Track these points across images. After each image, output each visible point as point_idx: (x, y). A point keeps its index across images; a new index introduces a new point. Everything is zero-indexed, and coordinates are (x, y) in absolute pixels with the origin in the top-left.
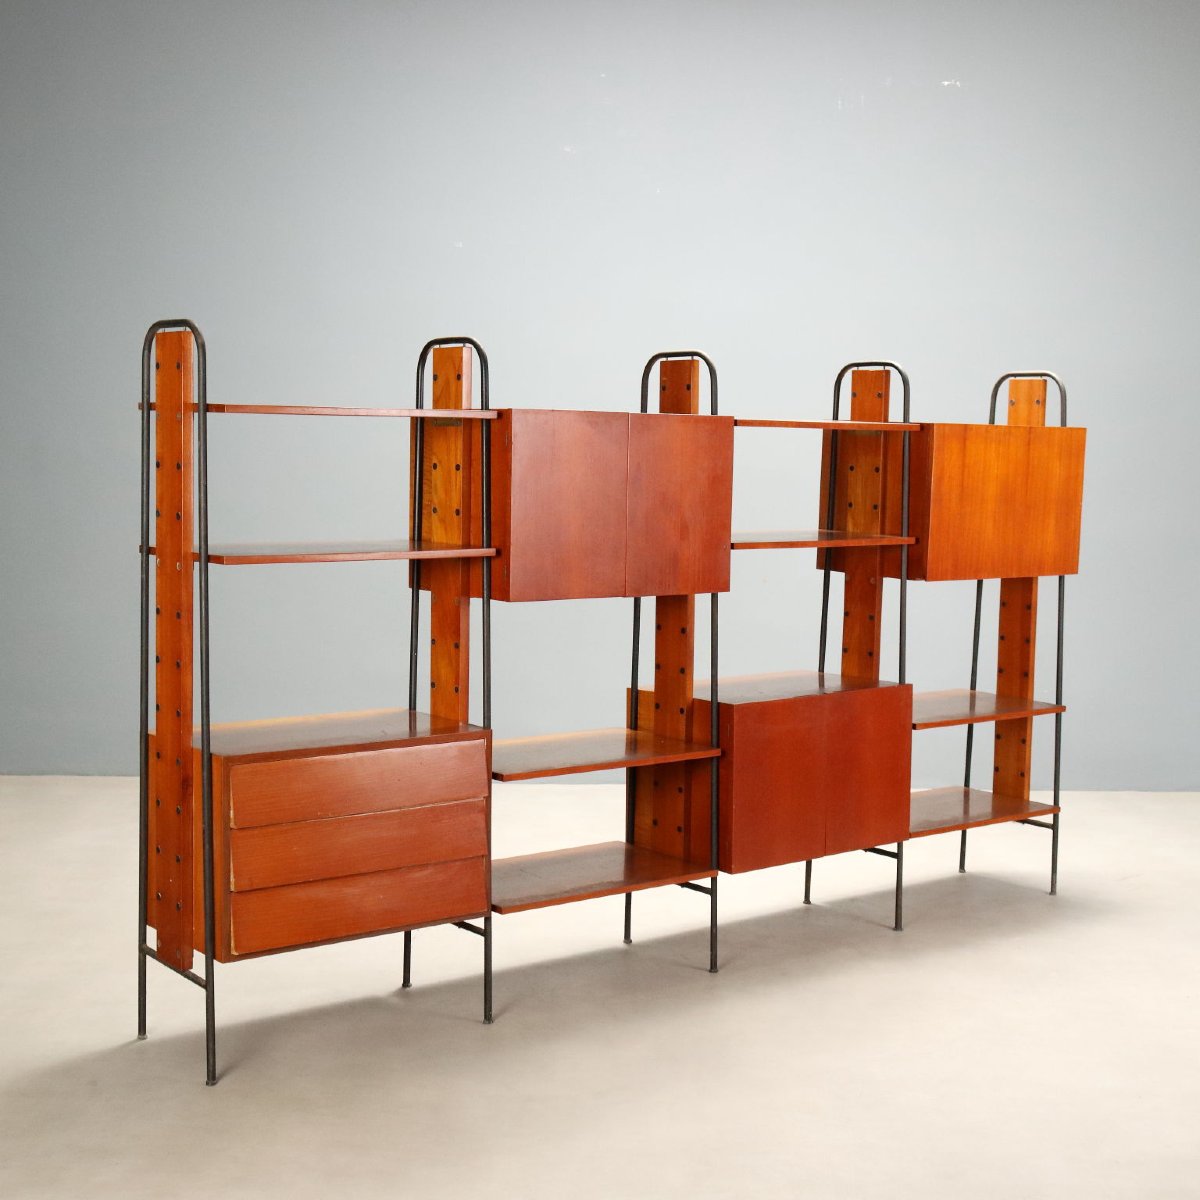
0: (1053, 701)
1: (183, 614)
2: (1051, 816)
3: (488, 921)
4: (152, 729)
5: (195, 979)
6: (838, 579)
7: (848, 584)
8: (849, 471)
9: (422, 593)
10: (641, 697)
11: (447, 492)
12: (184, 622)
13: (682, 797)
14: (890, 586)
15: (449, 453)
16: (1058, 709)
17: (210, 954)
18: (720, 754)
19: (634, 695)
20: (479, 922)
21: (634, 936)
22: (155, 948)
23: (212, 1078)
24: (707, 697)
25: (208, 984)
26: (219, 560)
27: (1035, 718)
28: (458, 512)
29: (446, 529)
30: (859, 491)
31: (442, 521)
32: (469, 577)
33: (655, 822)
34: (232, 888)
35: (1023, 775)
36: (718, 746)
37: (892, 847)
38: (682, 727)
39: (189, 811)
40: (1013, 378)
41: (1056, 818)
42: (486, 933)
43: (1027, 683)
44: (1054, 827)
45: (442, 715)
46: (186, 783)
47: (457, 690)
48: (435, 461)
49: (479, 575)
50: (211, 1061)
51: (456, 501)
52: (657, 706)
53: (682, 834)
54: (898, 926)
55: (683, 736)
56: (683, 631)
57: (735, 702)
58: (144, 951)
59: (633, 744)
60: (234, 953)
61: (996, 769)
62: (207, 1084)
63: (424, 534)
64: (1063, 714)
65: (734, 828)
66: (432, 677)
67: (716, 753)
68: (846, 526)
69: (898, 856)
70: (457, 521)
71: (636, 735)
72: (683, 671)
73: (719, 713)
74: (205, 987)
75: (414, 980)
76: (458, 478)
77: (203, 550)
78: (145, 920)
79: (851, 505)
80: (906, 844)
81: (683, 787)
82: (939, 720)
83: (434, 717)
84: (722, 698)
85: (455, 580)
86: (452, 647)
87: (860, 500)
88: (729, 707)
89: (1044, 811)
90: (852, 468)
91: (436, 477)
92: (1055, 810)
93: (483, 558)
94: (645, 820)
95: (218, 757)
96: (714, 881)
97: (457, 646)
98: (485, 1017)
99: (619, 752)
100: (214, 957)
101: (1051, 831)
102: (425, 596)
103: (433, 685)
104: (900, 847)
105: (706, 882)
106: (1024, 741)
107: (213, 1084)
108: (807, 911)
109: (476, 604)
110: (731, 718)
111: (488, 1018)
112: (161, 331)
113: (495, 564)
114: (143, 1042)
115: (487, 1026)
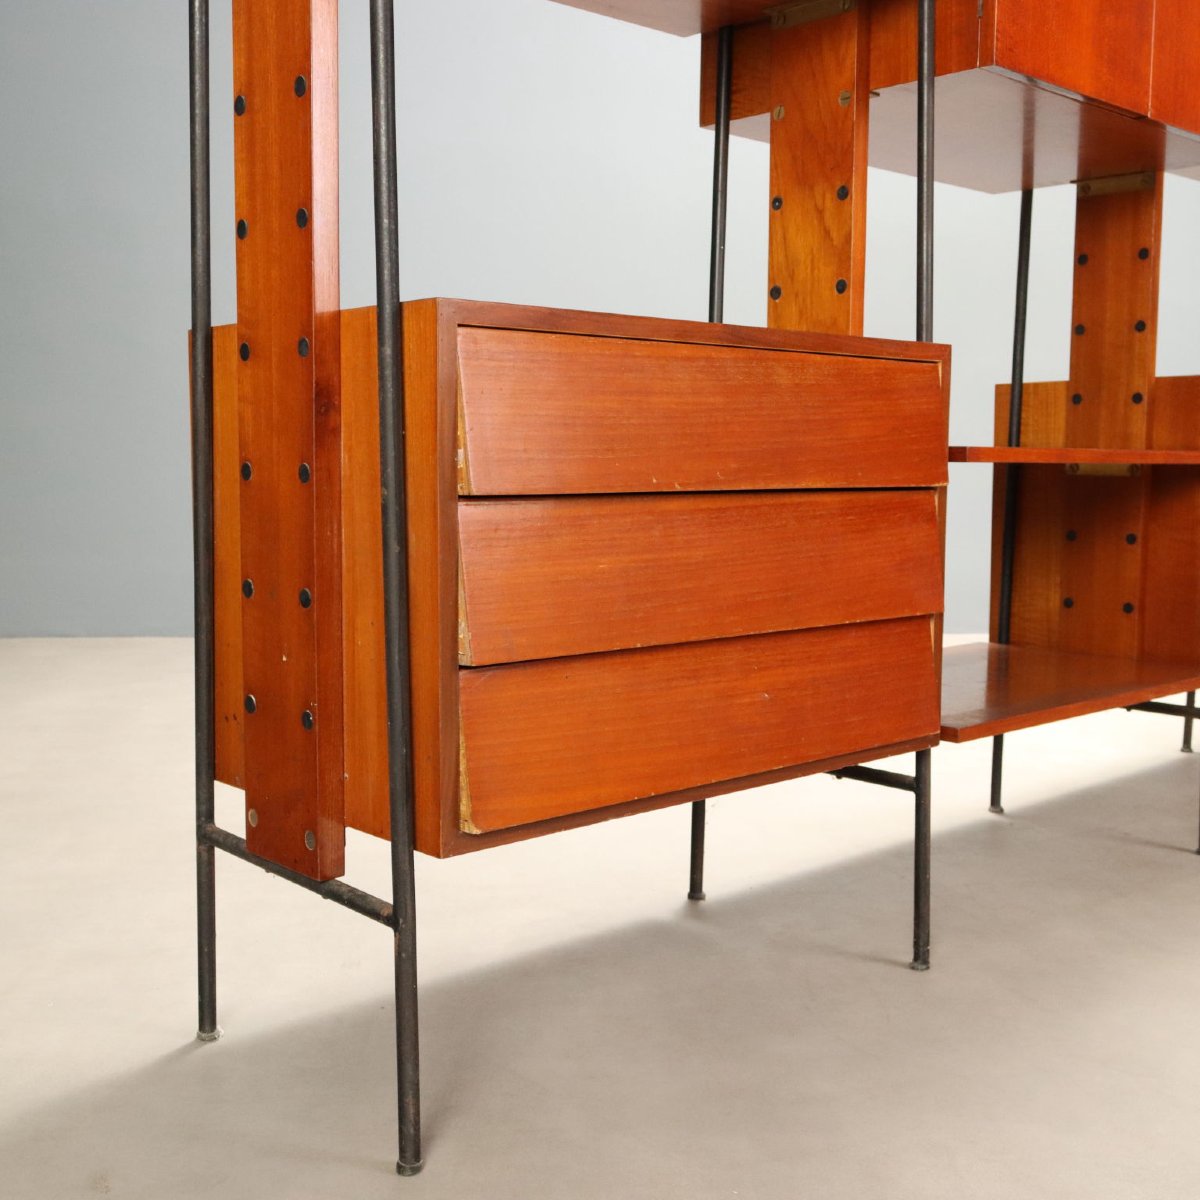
4: (225, 311)
5: (357, 902)
13: (1133, 551)
17: (404, 838)
22: (242, 833)
23: (413, 1154)
25: (399, 915)
33: (1068, 603)
39: (330, 476)
42: (919, 784)
46: (325, 399)
47: (840, 287)
52: (1076, 399)
53: (1136, 614)
56: (1143, 254)
58: (209, 839)
60: (472, 829)
62: (400, 1170)
72: (1142, 327)
74: (388, 919)
78: (210, 769)
81: (1138, 534)
98: (915, 956)
100: (414, 844)
107: (416, 1170)
111: (923, 958)
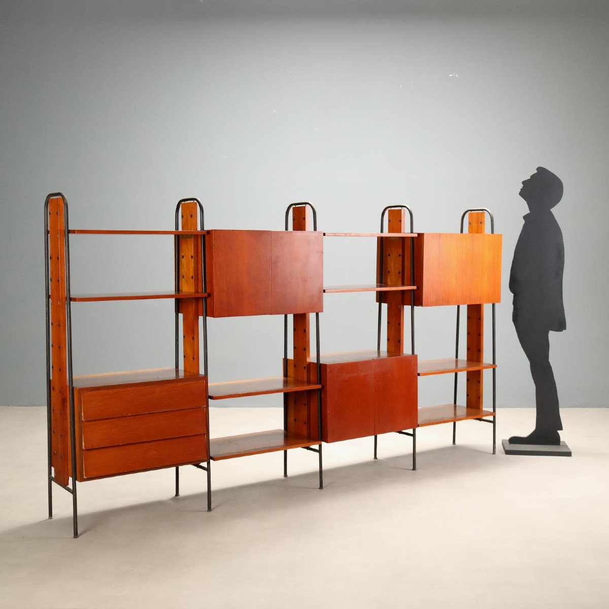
0: (491, 363)
1: (61, 325)
2: (492, 417)
3: (209, 464)
4: (51, 378)
5: (68, 490)
6: (385, 306)
7: (389, 309)
8: (388, 256)
9: (179, 314)
10: (288, 362)
11: (188, 269)
12: (62, 328)
13: (306, 407)
14: (407, 309)
15: (189, 250)
16: (494, 366)
17: (74, 478)
18: (320, 387)
19: (286, 361)
20: (204, 464)
21: (289, 474)
22: (55, 477)
23: (76, 535)
24: (315, 361)
25: (74, 492)
26: (75, 300)
27: (484, 370)
28: (192, 277)
29: (188, 285)
30: (392, 265)
31: (187, 281)
32: (198, 306)
33: (295, 420)
34: (83, 448)
35: (479, 398)
36: (320, 384)
37: (410, 431)
38: (305, 376)
39: (65, 414)
40: (470, 212)
41: (494, 417)
42: (208, 470)
43: (480, 354)
44: (494, 422)
45: (188, 370)
46: (64, 401)
47: (194, 358)
48: (183, 254)
49: (202, 305)
50: (75, 527)
51: (192, 273)
52: (295, 366)
53: (306, 424)
54: (414, 469)
55: (306, 380)
56: (305, 331)
57: (327, 363)
58: (50, 479)
59: (286, 383)
60: (85, 477)
61: (468, 395)
62: (74, 537)
63: (180, 288)
64: (496, 369)
65: (329, 422)
66: (184, 353)
67: (319, 386)
68: (387, 282)
69: (414, 435)
70: (192, 281)
71: (287, 379)
72: (305, 349)
73: (320, 368)
74: (72, 493)
75: (181, 493)
76: (192, 262)
77: (68, 296)
78: (50, 465)
79: (389, 272)
80: (417, 429)
81: (306, 403)
82: (433, 372)
83: (185, 371)
84: (322, 361)
85: (192, 308)
86: (191, 338)
87: (393, 269)
88: (325, 365)
89: (489, 414)
90: (389, 255)
91: (183, 261)
92: (493, 414)
93: (203, 298)
94: (291, 419)
95: (76, 388)
96: (320, 446)
97: (193, 338)
98: (208, 508)
99: (280, 386)
100: (76, 479)
101: (492, 424)
102: (181, 316)
103: (184, 357)
104: (414, 431)
105: (316, 447)
106: (479, 382)
107: (76, 537)
108: (375, 462)
109: (201, 318)
110: (326, 370)
111: (209, 509)
112: (51, 198)
113: (208, 300)
114: (50, 520)
115: (209, 513)
